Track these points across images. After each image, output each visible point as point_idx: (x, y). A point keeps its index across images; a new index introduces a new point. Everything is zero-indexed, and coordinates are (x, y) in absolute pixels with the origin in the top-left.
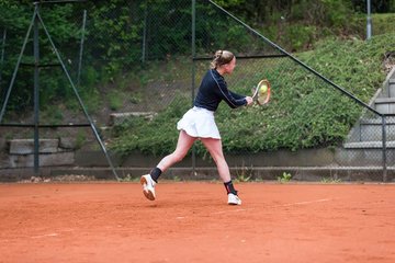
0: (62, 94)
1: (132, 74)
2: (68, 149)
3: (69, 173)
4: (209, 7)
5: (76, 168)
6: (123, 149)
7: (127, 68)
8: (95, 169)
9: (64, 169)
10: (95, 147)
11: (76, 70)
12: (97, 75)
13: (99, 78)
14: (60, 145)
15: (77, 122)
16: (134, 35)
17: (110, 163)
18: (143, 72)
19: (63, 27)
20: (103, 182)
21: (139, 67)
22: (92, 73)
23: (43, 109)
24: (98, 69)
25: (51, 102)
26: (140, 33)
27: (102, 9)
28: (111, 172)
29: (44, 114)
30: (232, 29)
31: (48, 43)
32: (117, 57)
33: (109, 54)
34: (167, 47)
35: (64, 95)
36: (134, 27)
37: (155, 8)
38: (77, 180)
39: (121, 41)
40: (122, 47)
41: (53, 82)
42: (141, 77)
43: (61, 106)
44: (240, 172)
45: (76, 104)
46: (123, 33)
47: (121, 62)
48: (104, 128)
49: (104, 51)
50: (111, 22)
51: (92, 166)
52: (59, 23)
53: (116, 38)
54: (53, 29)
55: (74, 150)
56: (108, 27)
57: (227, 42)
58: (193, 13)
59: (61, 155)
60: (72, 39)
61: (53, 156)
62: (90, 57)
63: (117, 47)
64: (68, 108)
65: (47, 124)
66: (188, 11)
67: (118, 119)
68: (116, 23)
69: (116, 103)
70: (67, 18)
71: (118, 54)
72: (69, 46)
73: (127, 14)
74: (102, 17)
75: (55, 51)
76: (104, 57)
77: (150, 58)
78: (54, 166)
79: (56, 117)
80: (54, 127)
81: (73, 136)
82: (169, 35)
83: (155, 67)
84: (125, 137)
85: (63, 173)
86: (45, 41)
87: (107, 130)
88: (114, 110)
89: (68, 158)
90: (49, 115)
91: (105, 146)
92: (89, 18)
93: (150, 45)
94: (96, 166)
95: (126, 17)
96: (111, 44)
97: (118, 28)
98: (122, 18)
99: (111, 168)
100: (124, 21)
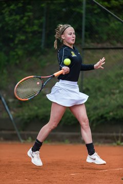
1: (34, 58)
4: (95, 7)
6: (26, 117)
7: (30, 54)
8: (3, 132)
10: (4, 115)
13: (8, 61)
16: (36, 28)
17: (16, 128)
20: (10, 142)
21: (39, 53)
22: (2, 57)
24: (7, 54)
26: (41, 26)
27: (12, 7)
28: (16, 135)
30: (112, 25)
32: (22, 45)
33: (16, 42)
36: (36, 22)
37: (52, 7)
39: (25, 33)
42: (40, 61)
44: (118, 137)
46: (27, 26)
48: (11, 100)
49: (12, 40)
50: (18, 17)
51: (1, 130)
53: (22, 29)
56: (16, 21)
57: (108, 35)
58: (83, 12)
63: (23, 38)
66: (78, 10)
68: (22, 18)
71: (22, 42)
73: (31, 11)
74: (11, 15)
76: (12, 45)
84: (27, 108)
87: (13, 102)
91: (11, 115)
93: (48, 36)
94: (4, 130)
95: (30, 14)
96: (18, 35)
97: (23, 22)
98: (27, 14)
99: (17, 132)
100: (29, 16)
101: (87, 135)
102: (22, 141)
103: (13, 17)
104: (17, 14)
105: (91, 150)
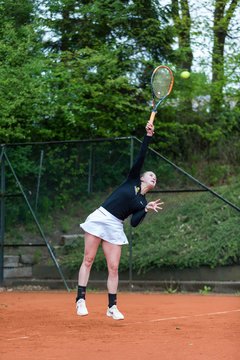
0: (23, 219)
1: (80, 203)
2: (27, 264)
3: (28, 284)
5: (33, 280)
6: (72, 265)
7: (76, 198)
8: (49, 281)
9: (23, 280)
10: (49, 263)
11: (34, 199)
12: (51, 203)
13: (53, 206)
14: (20, 261)
15: (35, 242)
16: (81, 171)
17: (62, 276)
18: (88, 201)
19: (24, 164)
20: (56, 291)
21: (85, 197)
22: (47, 202)
23: (7, 231)
24: (52, 198)
25: (13, 225)
26: (86, 169)
27: (56, 150)
28: (62, 283)
29: (8, 235)
30: (161, 167)
31: (13, 177)
32: (67, 189)
33: (61, 186)
34: (108, 181)
35: (24, 220)
36: (81, 164)
37: (98, 149)
38: (34, 290)
39: (71, 176)
40: (72, 181)
41: (16, 209)
42: (87, 205)
43: (22, 229)
44: (169, 285)
45: (35, 226)
46: (72, 170)
47: (71, 193)
48: (56, 247)
49: (57, 184)
50: (63, 160)
51: (46, 278)
52: (21, 161)
53: (67, 173)
54: (16, 166)
55: (32, 265)
56: (61, 164)
58: (131, 154)
59: (21, 269)
60: (32, 174)
61: (15, 270)
62: (45, 188)
63: (68, 181)
64: (27, 230)
65: (10, 244)
66: (125, 152)
67: (68, 240)
68: (67, 161)
69: (67, 226)
70: (28, 157)
71: (68, 186)
72: (29, 180)
73: (76, 154)
74: (55, 158)
75: (18, 184)
76: (57, 189)
77: (94, 189)
78: (15, 278)
79: (18, 238)
80: (15, 246)
81: (31, 254)
82: (109, 171)
83: (98, 197)
84: (73, 255)
85: (22, 284)
86: (9, 175)
87: (59, 249)
88: (64, 232)
89: (27, 271)
90: (12, 236)
91: (57, 262)
92: (45, 157)
93: (94, 179)
94: (50, 278)
95: (75, 157)
96: (63, 178)
97: (68, 165)
98: (72, 157)
99: (63, 280)
100: (74, 159)
101: (113, 283)
102: (69, 290)
103: (58, 160)
104: (62, 157)
105: (112, 300)
